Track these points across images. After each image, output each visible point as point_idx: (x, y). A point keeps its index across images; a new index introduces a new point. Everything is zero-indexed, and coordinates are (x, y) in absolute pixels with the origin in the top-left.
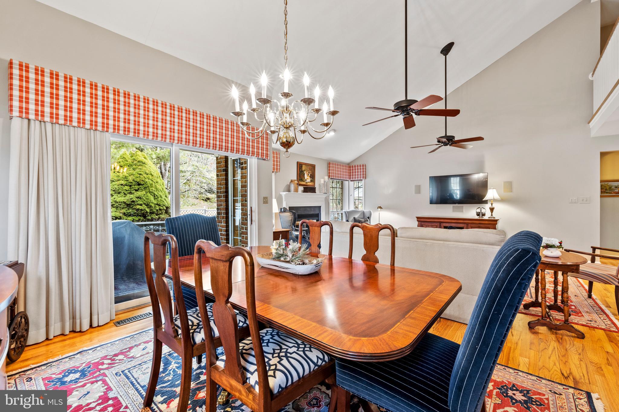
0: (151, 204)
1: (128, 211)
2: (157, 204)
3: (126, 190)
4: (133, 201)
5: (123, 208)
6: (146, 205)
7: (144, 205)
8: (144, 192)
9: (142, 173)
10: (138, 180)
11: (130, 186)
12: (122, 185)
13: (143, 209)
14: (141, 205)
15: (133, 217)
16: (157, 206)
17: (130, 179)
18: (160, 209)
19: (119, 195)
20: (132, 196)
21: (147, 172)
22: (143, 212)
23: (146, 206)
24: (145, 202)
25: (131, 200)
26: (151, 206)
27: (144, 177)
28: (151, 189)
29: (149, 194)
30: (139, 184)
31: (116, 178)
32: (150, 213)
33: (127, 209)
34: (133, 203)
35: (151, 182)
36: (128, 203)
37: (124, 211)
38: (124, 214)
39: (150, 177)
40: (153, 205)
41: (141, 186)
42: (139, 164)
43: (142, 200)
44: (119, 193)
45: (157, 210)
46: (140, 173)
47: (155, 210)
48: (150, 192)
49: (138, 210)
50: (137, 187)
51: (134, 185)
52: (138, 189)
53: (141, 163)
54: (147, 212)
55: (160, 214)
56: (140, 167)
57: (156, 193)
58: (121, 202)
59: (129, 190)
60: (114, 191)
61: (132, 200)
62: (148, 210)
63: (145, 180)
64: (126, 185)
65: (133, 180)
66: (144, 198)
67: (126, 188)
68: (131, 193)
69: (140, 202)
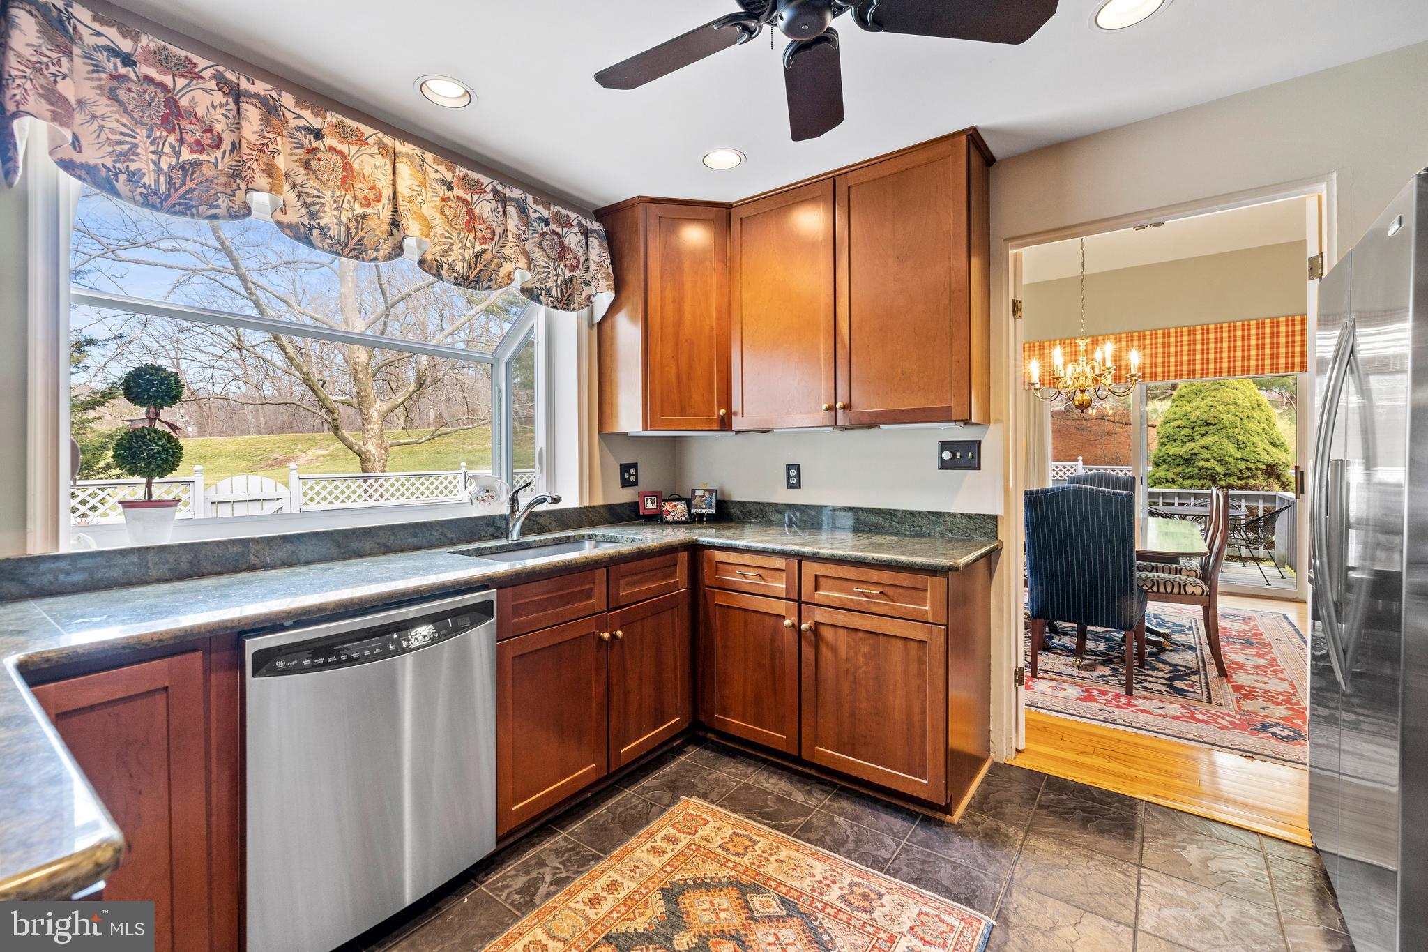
0: (1227, 458)
2: (1242, 459)
3: (1186, 436)
4: (1195, 454)
5: (1179, 465)
6: (1218, 461)
7: (1212, 461)
8: (1216, 438)
9: (1215, 403)
10: (1206, 417)
11: (1193, 428)
12: (1180, 427)
14: (1208, 460)
15: (1192, 481)
16: (1240, 462)
17: (1193, 416)
18: (1249, 469)
19: (1174, 444)
20: (1192, 444)
21: (1226, 400)
22: (1209, 472)
23: (1216, 463)
24: (1215, 455)
25: (1192, 452)
26: (1227, 463)
27: (1219, 411)
29: (1225, 441)
30: (1208, 425)
31: (1172, 417)
32: (1225, 475)
35: (1232, 418)
36: (1185, 457)
37: (1179, 469)
39: (1232, 409)
40: (1231, 460)
41: (1211, 427)
42: (1213, 388)
43: (1211, 451)
44: (1175, 441)
45: (1241, 471)
46: (1211, 403)
47: (1234, 470)
48: (1228, 437)
49: (1200, 469)
50: (1203, 429)
52: (1207, 432)
53: (1216, 386)
54: (1218, 473)
55: (1248, 477)
56: (1213, 394)
57: (1242, 438)
59: (1191, 434)
61: (1194, 451)
62: (1220, 469)
63: (1221, 416)
64: (1186, 427)
65: (1198, 418)
66: (1214, 448)
67: (1186, 431)
68: (1192, 440)
69: (1206, 456)
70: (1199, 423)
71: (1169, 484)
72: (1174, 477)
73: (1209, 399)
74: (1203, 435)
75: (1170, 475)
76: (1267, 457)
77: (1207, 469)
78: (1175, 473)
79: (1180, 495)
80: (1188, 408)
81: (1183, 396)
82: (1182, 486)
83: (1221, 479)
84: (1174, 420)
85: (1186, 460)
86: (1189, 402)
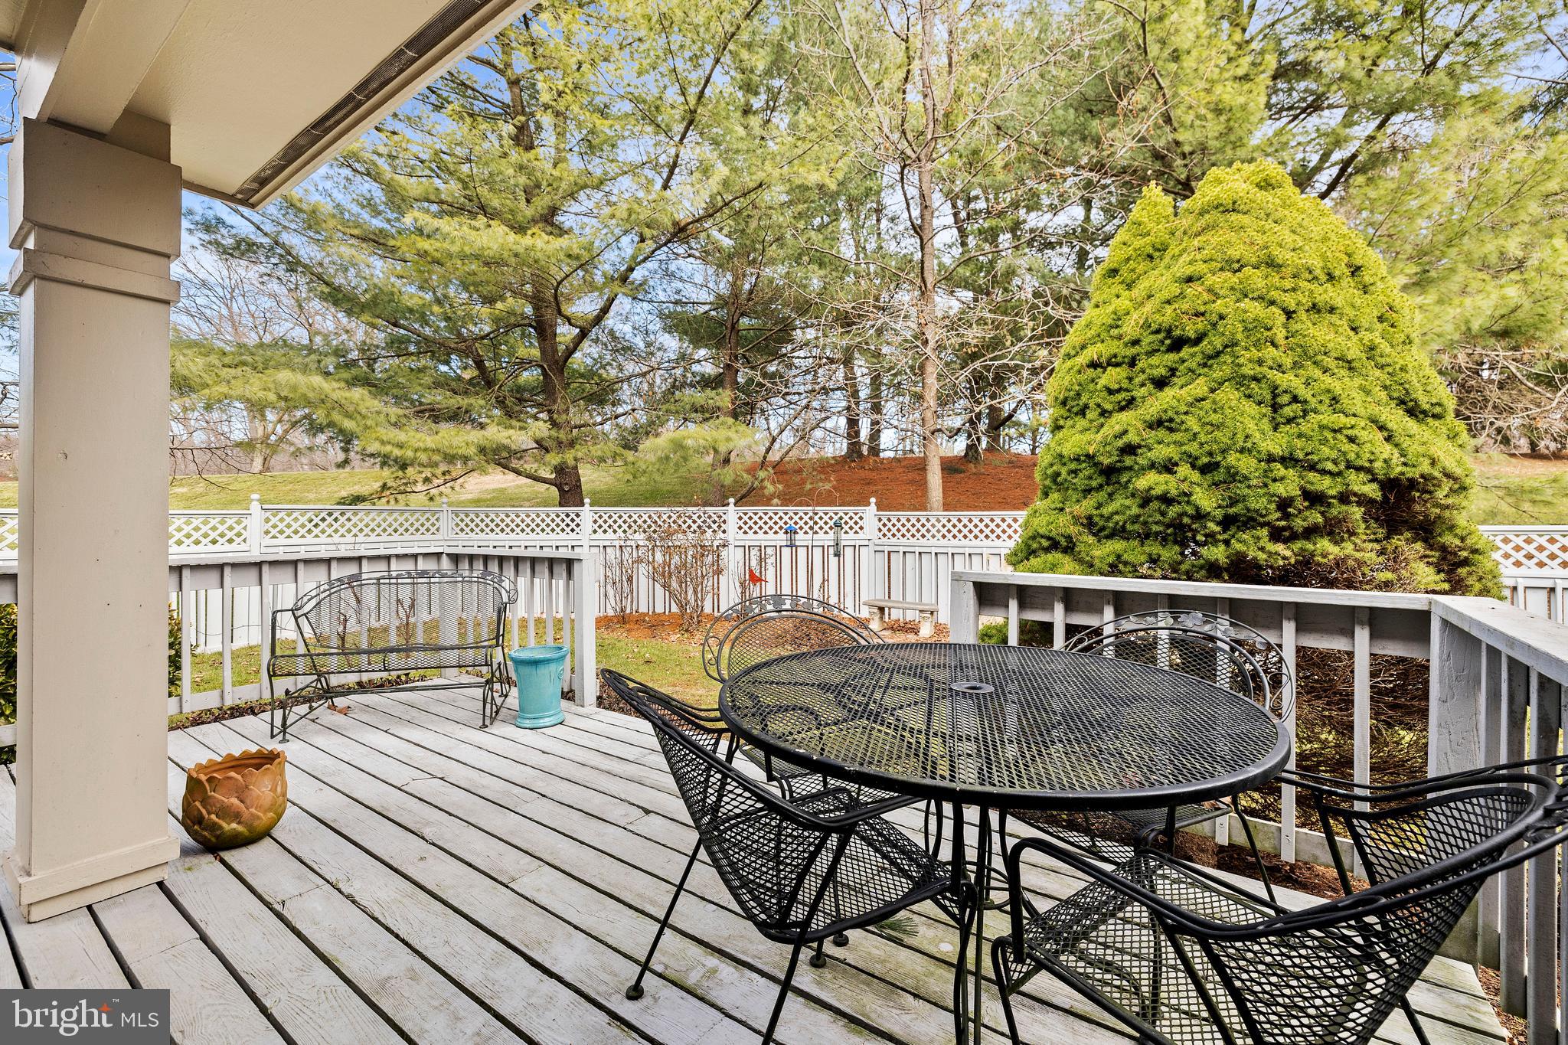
0: (1232, 458)
1: (1107, 510)
2: (1288, 460)
3: (1111, 392)
4: (1130, 449)
5: (1087, 491)
6: (1204, 470)
7: (1184, 470)
8: (1200, 387)
9: (1201, 267)
10: (1168, 316)
12: (1094, 365)
13: (1174, 492)
14: (1169, 467)
15: (1117, 545)
16: (1279, 470)
17: (1130, 328)
18: (1315, 499)
19: (1081, 423)
20: (1125, 417)
21: (1234, 253)
22: (1173, 511)
23: (1196, 476)
24: (1193, 448)
25: (1120, 443)
26: (1233, 476)
27: (1210, 290)
28: (1245, 356)
29: (1229, 395)
30: (1178, 344)
32: (1227, 522)
33: (1101, 496)
34: (1128, 461)
35: (1255, 309)
36: (1106, 461)
37: (1087, 506)
38: (1089, 523)
39: (1257, 279)
40: (1246, 464)
41: (1185, 352)
42: (1202, 222)
43: (1177, 436)
44: (1082, 412)
45: (1284, 504)
46: (1189, 271)
47: (1258, 502)
48: (1240, 381)
49: (1146, 502)
50: (1162, 363)
51: (1151, 353)
52: (1173, 371)
54: (1200, 516)
55: (1310, 533)
57: (1287, 380)
58: (1077, 459)
59: (1125, 384)
60: (1064, 403)
61: (1125, 439)
62: (1206, 500)
63: (1219, 306)
64: (1113, 362)
65: (1147, 325)
66: (1192, 423)
67: (1112, 377)
68: (1130, 403)
69: (1161, 453)
70: (1148, 340)
71: (1056, 556)
72: (1073, 530)
73: (1185, 258)
74: (1160, 383)
75: (1063, 525)
76: (1387, 450)
77: (1166, 499)
78: (1076, 520)
79: (1071, 598)
80: (1123, 303)
81: (1113, 272)
82: (1090, 567)
83: (1211, 537)
84: (1083, 347)
85: (1110, 473)
86: (1129, 287)
